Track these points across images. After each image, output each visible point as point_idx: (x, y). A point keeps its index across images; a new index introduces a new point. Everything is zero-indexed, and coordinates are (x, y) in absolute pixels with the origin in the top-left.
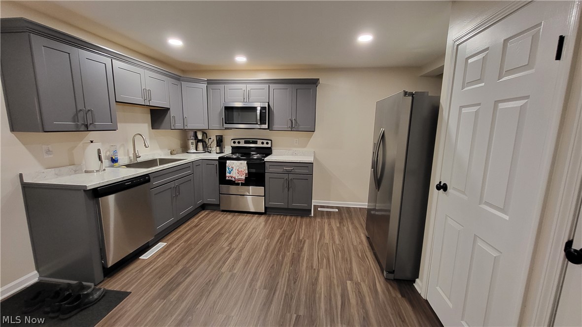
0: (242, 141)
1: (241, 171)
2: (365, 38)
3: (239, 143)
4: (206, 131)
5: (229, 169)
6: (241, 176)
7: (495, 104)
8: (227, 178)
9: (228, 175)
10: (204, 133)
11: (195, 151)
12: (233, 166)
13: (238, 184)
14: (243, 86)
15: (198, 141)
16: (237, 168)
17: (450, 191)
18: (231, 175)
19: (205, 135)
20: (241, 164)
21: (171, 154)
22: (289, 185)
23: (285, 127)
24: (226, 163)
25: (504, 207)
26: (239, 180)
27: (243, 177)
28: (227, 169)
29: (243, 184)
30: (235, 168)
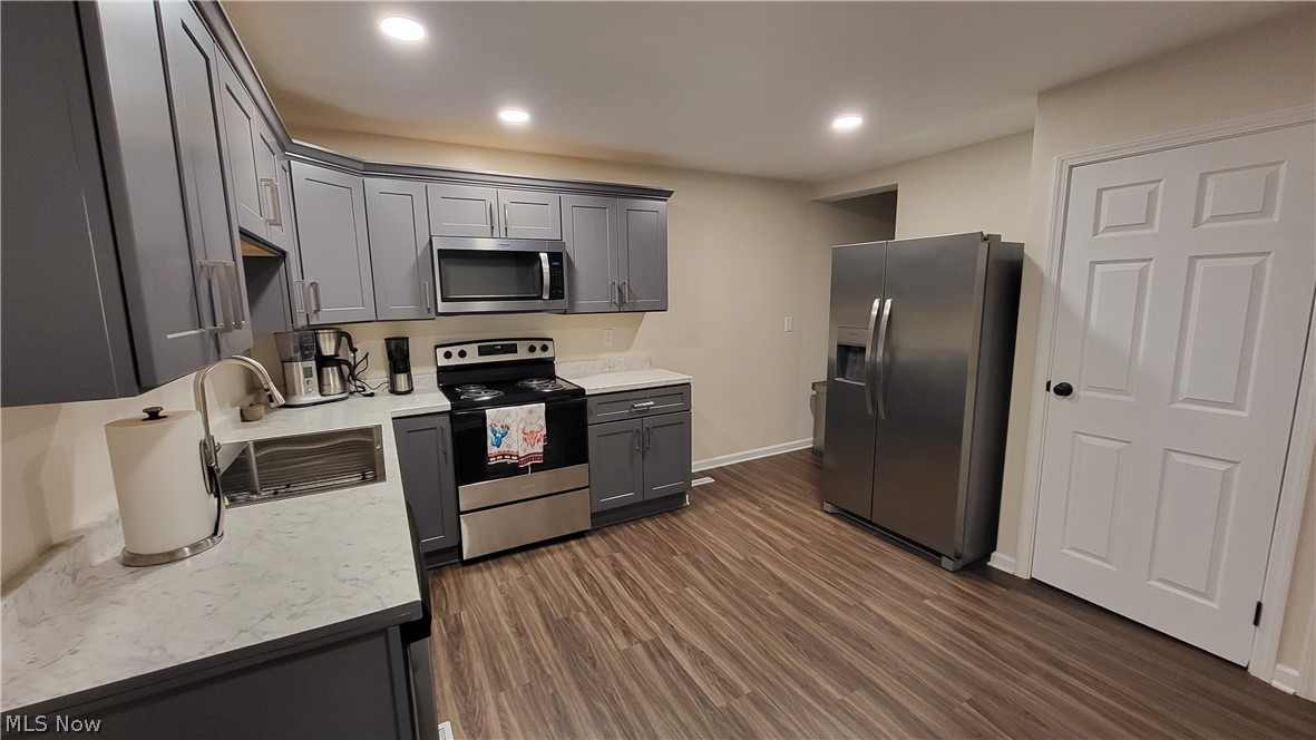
0: (472, 350)
1: (532, 432)
2: (847, 123)
3: (463, 354)
4: (344, 329)
5: (494, 432)
6: (532, 446)
7: (1190, 261)
8: (492, 461)
9: (492, 450)
10: (342, 335)
11: (319, 398)
12: (508, 421)
13: (525, 471)
14: (488, 193)
15: (323, 362)
16: (521, 426)
17: (1081, 393)
18: (503, 448)
19: (344, 339)
20: (531, 412)
21: (244, 419)
22: (643, 442)
23: (604, 302)
24: (484, 418)
25: (1235, 399)
26: (528, 457)
27: (539, 448)
28: (489, 433)
29: (536, 468)
30: (513, 428)
